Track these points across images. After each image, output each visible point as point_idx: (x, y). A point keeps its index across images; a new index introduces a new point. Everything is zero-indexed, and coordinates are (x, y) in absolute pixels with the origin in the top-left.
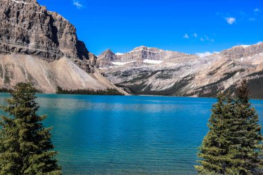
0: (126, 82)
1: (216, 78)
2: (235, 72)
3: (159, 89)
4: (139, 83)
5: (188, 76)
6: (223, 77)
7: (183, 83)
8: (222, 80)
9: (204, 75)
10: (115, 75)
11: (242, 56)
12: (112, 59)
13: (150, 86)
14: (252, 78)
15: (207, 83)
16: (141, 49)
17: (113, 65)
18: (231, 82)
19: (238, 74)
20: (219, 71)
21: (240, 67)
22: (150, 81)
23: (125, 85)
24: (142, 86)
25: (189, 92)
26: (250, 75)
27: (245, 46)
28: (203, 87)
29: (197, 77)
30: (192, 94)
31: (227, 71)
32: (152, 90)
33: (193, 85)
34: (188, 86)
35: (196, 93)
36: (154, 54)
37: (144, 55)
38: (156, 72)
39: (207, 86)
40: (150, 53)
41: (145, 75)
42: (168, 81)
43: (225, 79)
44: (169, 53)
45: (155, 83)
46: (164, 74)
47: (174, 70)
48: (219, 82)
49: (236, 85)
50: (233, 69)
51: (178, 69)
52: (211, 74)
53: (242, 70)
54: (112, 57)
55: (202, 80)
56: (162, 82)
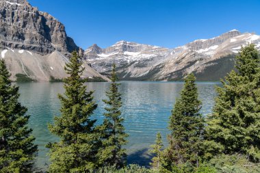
0: (110, 71)
1: (181, 66)
2: (196, 61)
3: (137, 76)
4: (120, 71)
5: (160, 65)
6: (186, 65)
7: (156, 70)
8: (186, 67)
9: (172, 64)
10: (101, 65)
11: (201, 48)
12: (98, 53)
13: (130, 74)
14: (208, 65)
15: (174, 70)
16: (122, 44)
17: (99, 57)
18: (192, 69)
19: (198, 62)
20: (184, 61)
21: (200, 57)
22: (129, 69)
23: (109, 73)
24: (123, 73)
25: (161, 78)
26: (206, 63)
27: (204, 40)
28: (172, 73)
29: (166, 66)
30: (163, 79)
31: (189, 60)
32: (131, 76)
33: (164, 72)
34: (159, 73)
35: (166, 78)
36: (132, 47)
37: (125, 48)
38: (134, 62)
39: (174, 72)
40: (129, 47)
41: (125, 65)
42: (145, 69)
43: (188, 66)
44: (144, 47)
45: (134, 71)
46: (141, 64)
47: (148, 60)
48: (184, 69)
49: (196, 71)
50: (194, 59)
51: (152, 59)
52: (178, 63)
53: (201, 59)
54: (97, 50)
55: (170, 68)
56: (139, 69)
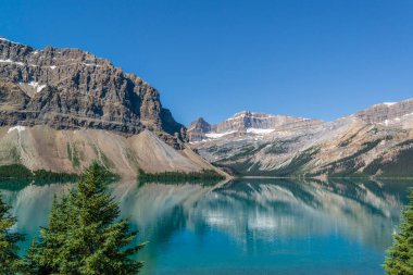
0: (225, 160)
1: (351, 150)
2: (379, 141)
3: (271, 168)
4: (242, 160)
5: (311, 149)
6: (361, 148)
7: (305, 158)
8: (360, 153)
9: (333, 147)
10: (211, 151)
11: (386, 117)
12: (206, 131)
13: (258, 165)
14: (405, 147)
15: (339, 157)
16: (243, 116)
17: (206, 138)
18: (373, 155)
19: (383, 143)
20: (355, 141)
21: (385, 133)
22: (258, 157)
23: (225, 163)
24: (247, 164)
25: (314, 171)
26: (401, 145)
27: (389, 104)
28: (334, 164)
29: (323, 150)
30: (319, 174)
31: (366, 140)
32: (261, 169)
33: (318, 162)
34: (311, 162)
35: (324, 171)
36: (260, 121)
37: (248, 122)
38: (264, 145)
39: (339, 161)
40: (255, 120)
41: (249, 151)
42: (284, 156)
43: (365, 151)
44: (281, 120)
45: (266, 161)
46: (278, 148)
47: (290, 141)
48: (356, 155)
49: (381, 158)
50: (375, 137)
51: (296, 139)
52: (343, 145)
53: (388, 138)
54: (204, 127)
55: (331, 154)
56: (274, 157)
